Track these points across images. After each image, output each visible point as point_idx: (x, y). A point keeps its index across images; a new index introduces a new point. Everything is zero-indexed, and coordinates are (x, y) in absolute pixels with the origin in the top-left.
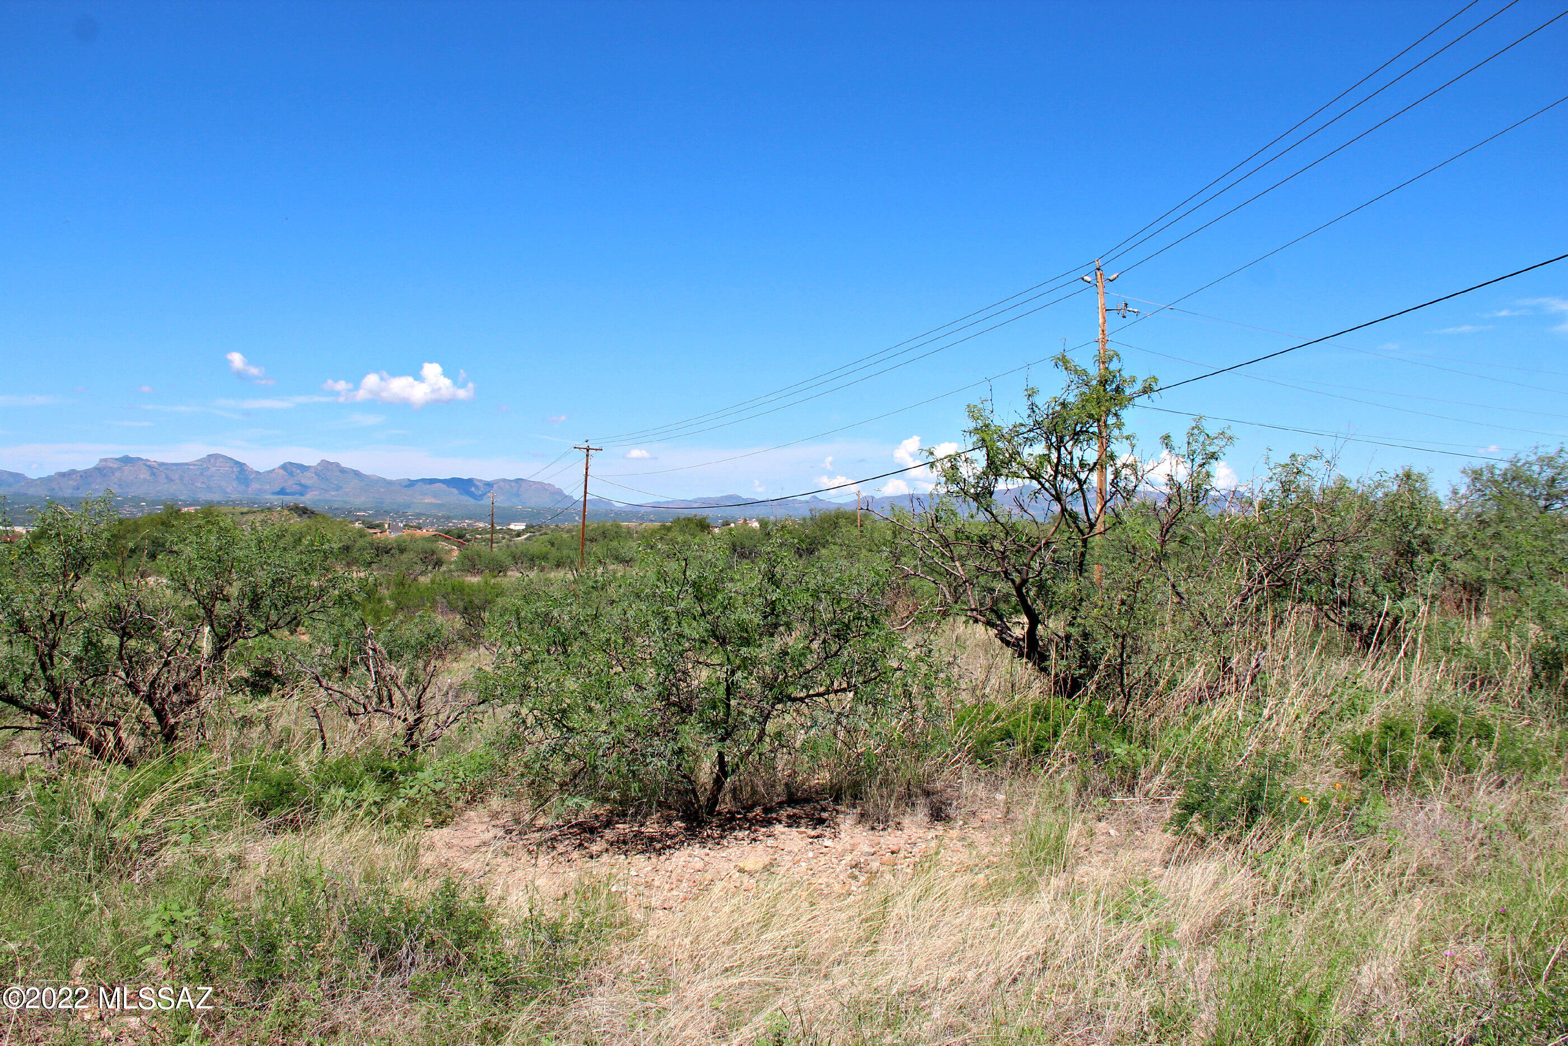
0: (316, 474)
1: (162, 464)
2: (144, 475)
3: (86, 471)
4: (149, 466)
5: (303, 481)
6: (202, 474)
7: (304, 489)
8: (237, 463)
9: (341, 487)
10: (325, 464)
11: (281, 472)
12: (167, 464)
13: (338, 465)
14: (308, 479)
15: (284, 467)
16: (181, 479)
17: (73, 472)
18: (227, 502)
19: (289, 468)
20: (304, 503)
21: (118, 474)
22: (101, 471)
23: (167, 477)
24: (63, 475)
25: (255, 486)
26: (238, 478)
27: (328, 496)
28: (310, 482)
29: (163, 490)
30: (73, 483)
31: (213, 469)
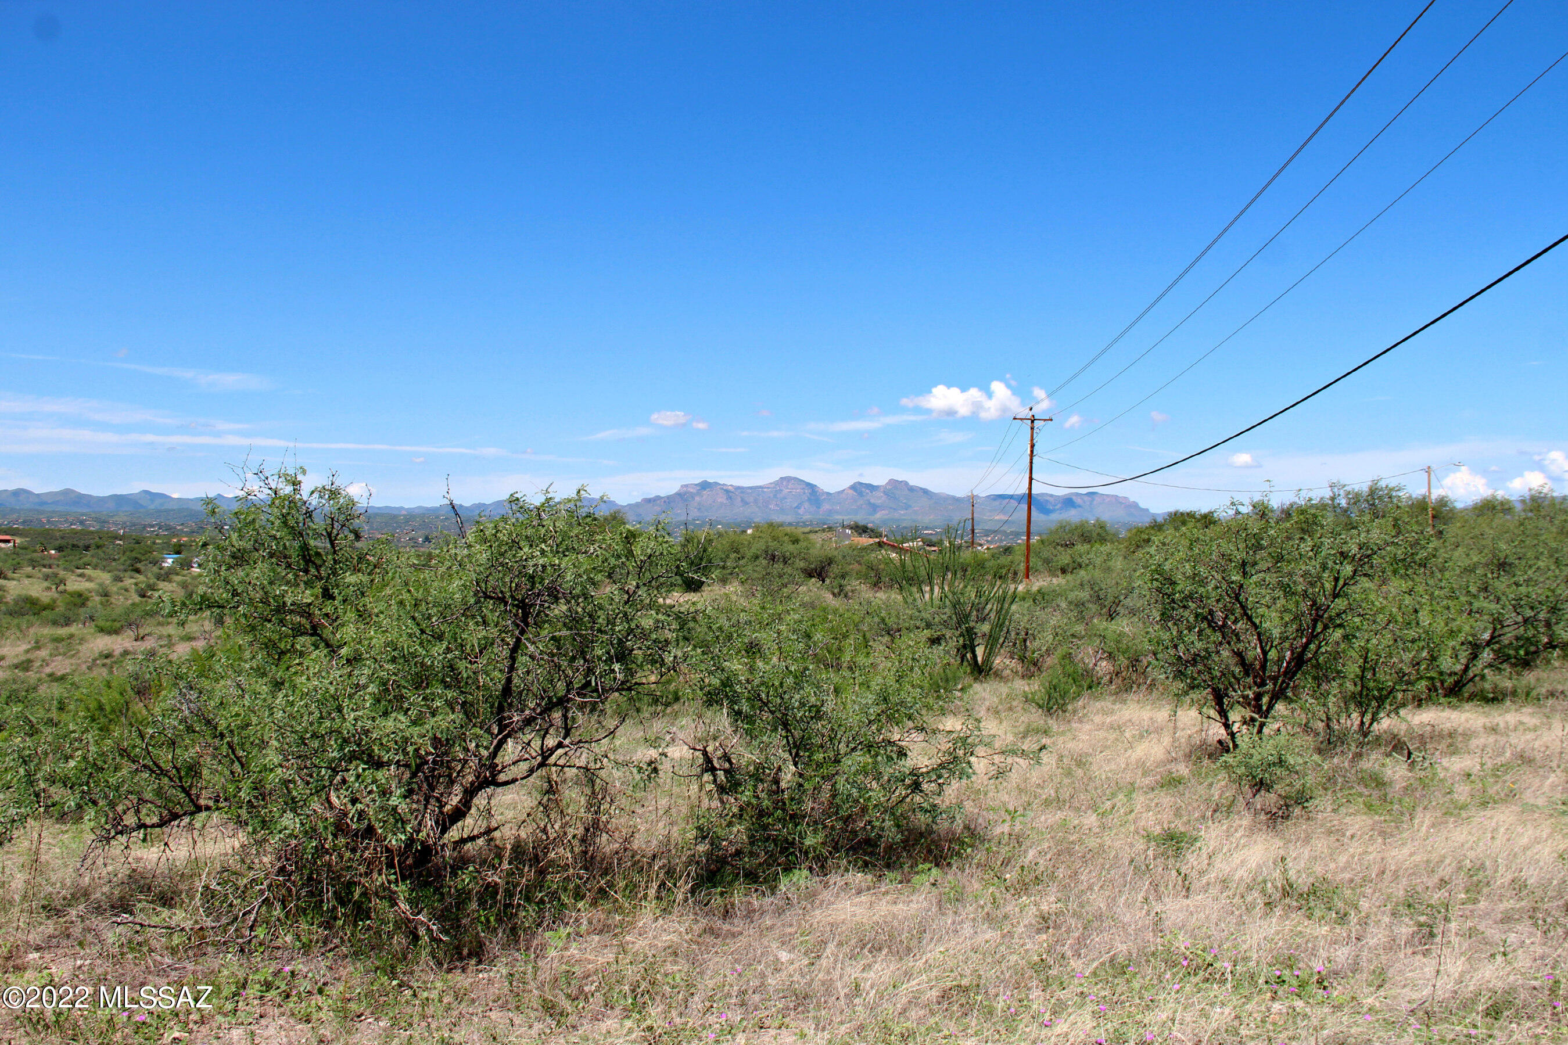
0: (884, 492)
1: (739, 488)
2: (722, 499)
3: (668, 497)
4: (727, 491)
5: (872, 501)
6: (775, 496)
7: (874, 508)
8: (808, 484)
9: (910, 506)
10: (893, 483)
11: (851, 492)
12: (743, 488)
13: (906, 483)
14: (878, 498)
15: (853, 487)
16: (756, 501)
17: (658, 498)
18: (798, 523)
19: (859, 488)
20: (873, 522)
21: (697, 499)
22: (682, 496)
23: (742, 500)
24: (648, 501)
25: (826, 507)
26: (809, 500)
27: (896, 515)
28: (879, 502)
29: (739, 512)
30: (658, 509)
31: (786, 491)
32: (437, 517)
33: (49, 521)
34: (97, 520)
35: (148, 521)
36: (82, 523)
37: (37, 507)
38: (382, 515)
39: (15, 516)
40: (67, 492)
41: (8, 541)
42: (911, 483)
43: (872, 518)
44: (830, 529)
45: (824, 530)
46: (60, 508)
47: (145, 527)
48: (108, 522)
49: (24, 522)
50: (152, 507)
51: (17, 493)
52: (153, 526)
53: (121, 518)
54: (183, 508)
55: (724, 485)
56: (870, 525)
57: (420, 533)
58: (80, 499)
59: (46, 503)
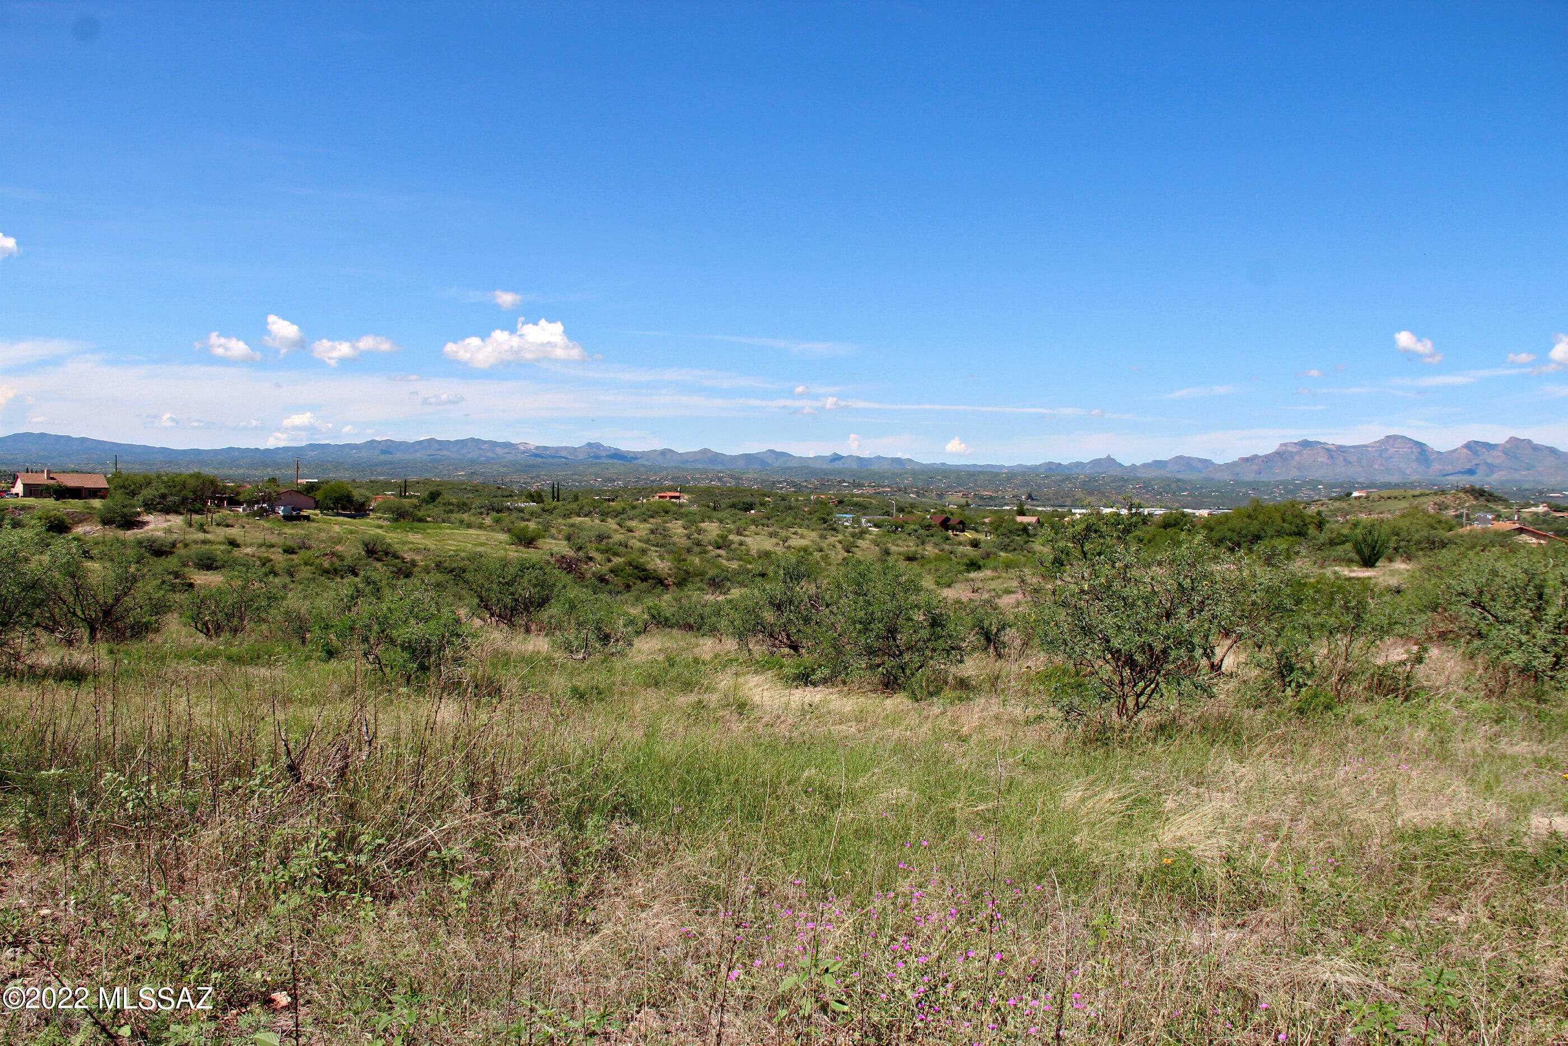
0: (1504, 452)
1: (1340, 447)
2: (1323, 458)
3: (1266, 456)
4: (1328, 450)
5: (1489, 460)
6: (1380, 456)
7: (1492, 468)
8: (1417, 443)
9: (1534, 466)
10: (1513, 440)
11: (1465, 451)
12: (1345, 447)
13: (1526, 442)
14: (1495, 458)
15: (1468, 446)
16: (1359, 460)
17: (1255, 457)
18: (1405, 484)
19: (1472, 447)
20: (1489, 484)
21: (1297, 458)
22: (1281, 455)
23: (1345, 460)
24: (1246, 460)
25: (1436, 466)
26: (1417, 459)
27: (1517, 476)
28: (1497, 461)
29: (1341, 472)
30: (1255, 468)
31: (1392, 450)
32: (1037, 475)
33: (692, 478)
34: (732, 477)
35: (775, 478)
36: (720, 479)
37: (681, 465)
38: (983, 473)
39: (664, 473)
40: (705, 451)
41: (678, 498)
42: (1535, 442)
43: (1488, 479)
44: (1443, 492)
45: (1436, 494)
46: (700, 466)
47: (774, 483)
48: (741, 479)
49: (672, 479)
50: (777, 465)
51: (664, 452)
52: (780, 483)
53: (751, 475)
54: (806, 467)
55: (1325, 443)
56: (1486, 488)
57: (1023, 490)
58: (716, 458)
59: (687, 461)
